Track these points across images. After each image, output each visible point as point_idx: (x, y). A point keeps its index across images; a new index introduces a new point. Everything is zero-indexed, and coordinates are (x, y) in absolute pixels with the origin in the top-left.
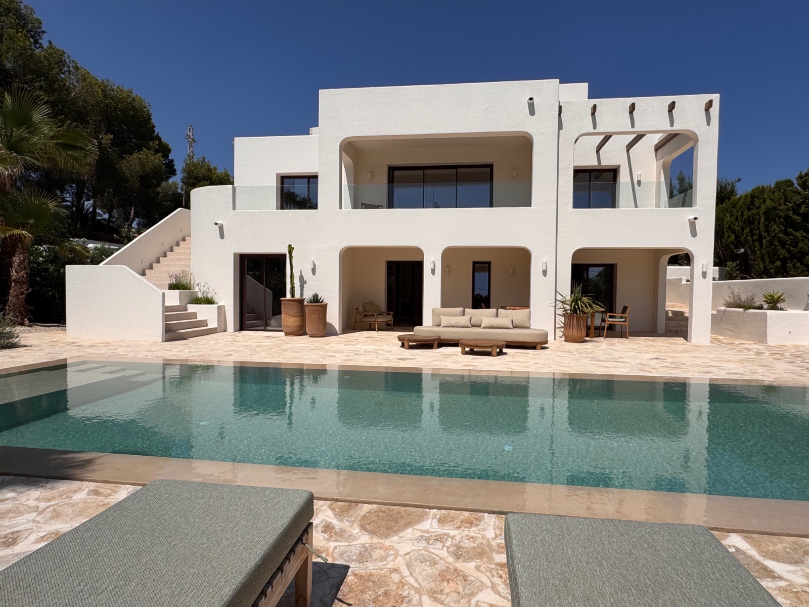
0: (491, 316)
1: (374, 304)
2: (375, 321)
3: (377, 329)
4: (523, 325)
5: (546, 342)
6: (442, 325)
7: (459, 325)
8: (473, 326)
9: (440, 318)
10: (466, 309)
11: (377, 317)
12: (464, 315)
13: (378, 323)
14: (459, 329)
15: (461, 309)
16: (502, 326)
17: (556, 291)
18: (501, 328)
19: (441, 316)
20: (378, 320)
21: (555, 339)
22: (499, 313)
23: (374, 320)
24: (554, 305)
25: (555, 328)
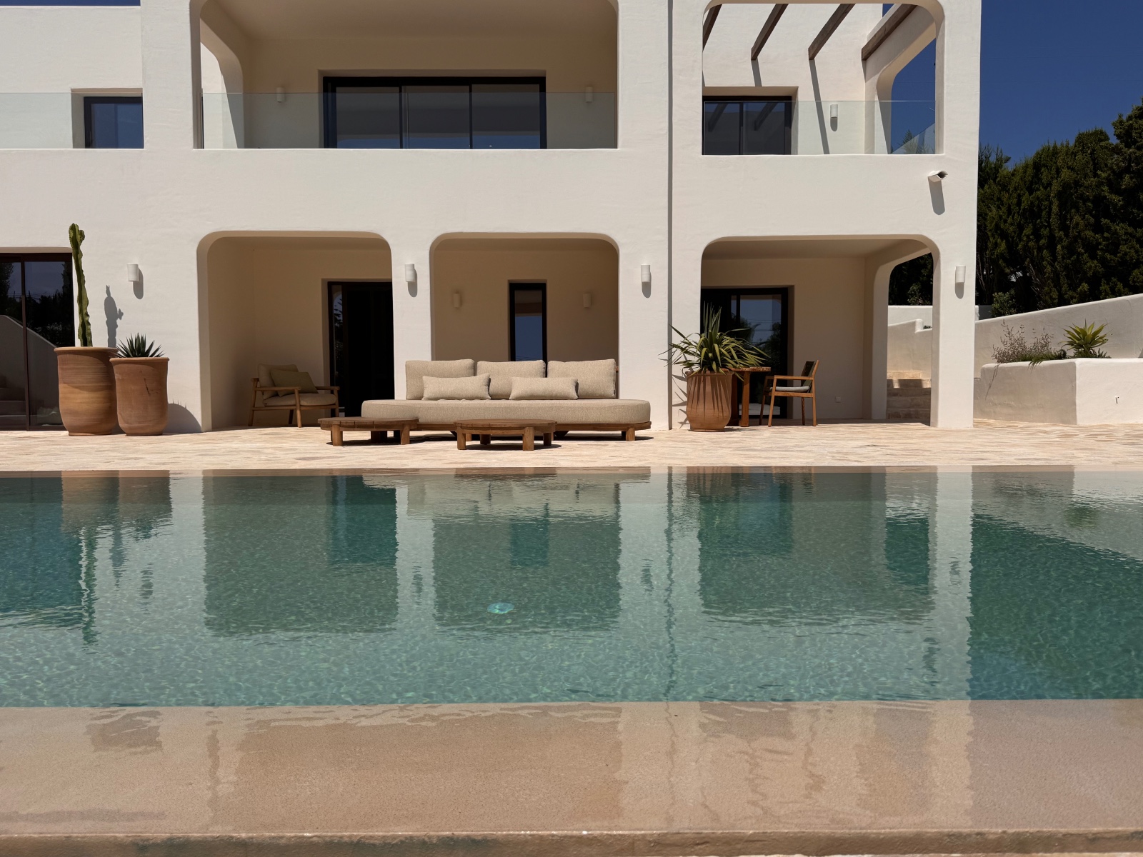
0: (531, 375)
1: (296, 370)
2: (295, 405)
3: (299, 423)
4: (601, 392)
5: (647, 425)
6: (426, 395)
7: (464, 394)
8: (493, 397)
9: (422, 382)
10: (479, 363)
11: (299, 397)
12: (475, 374)
13: (303, 408)
14: (464, 402)
15: (469, 362)
16: (554, 393)
17: (670, 327)
18: (551, 398)
19: (424, 377)
20: (303, 403)
21: (670, 428)
22: (549, 368)
23: (292, 402)
24: (666, 356)
25: (670, 406)
